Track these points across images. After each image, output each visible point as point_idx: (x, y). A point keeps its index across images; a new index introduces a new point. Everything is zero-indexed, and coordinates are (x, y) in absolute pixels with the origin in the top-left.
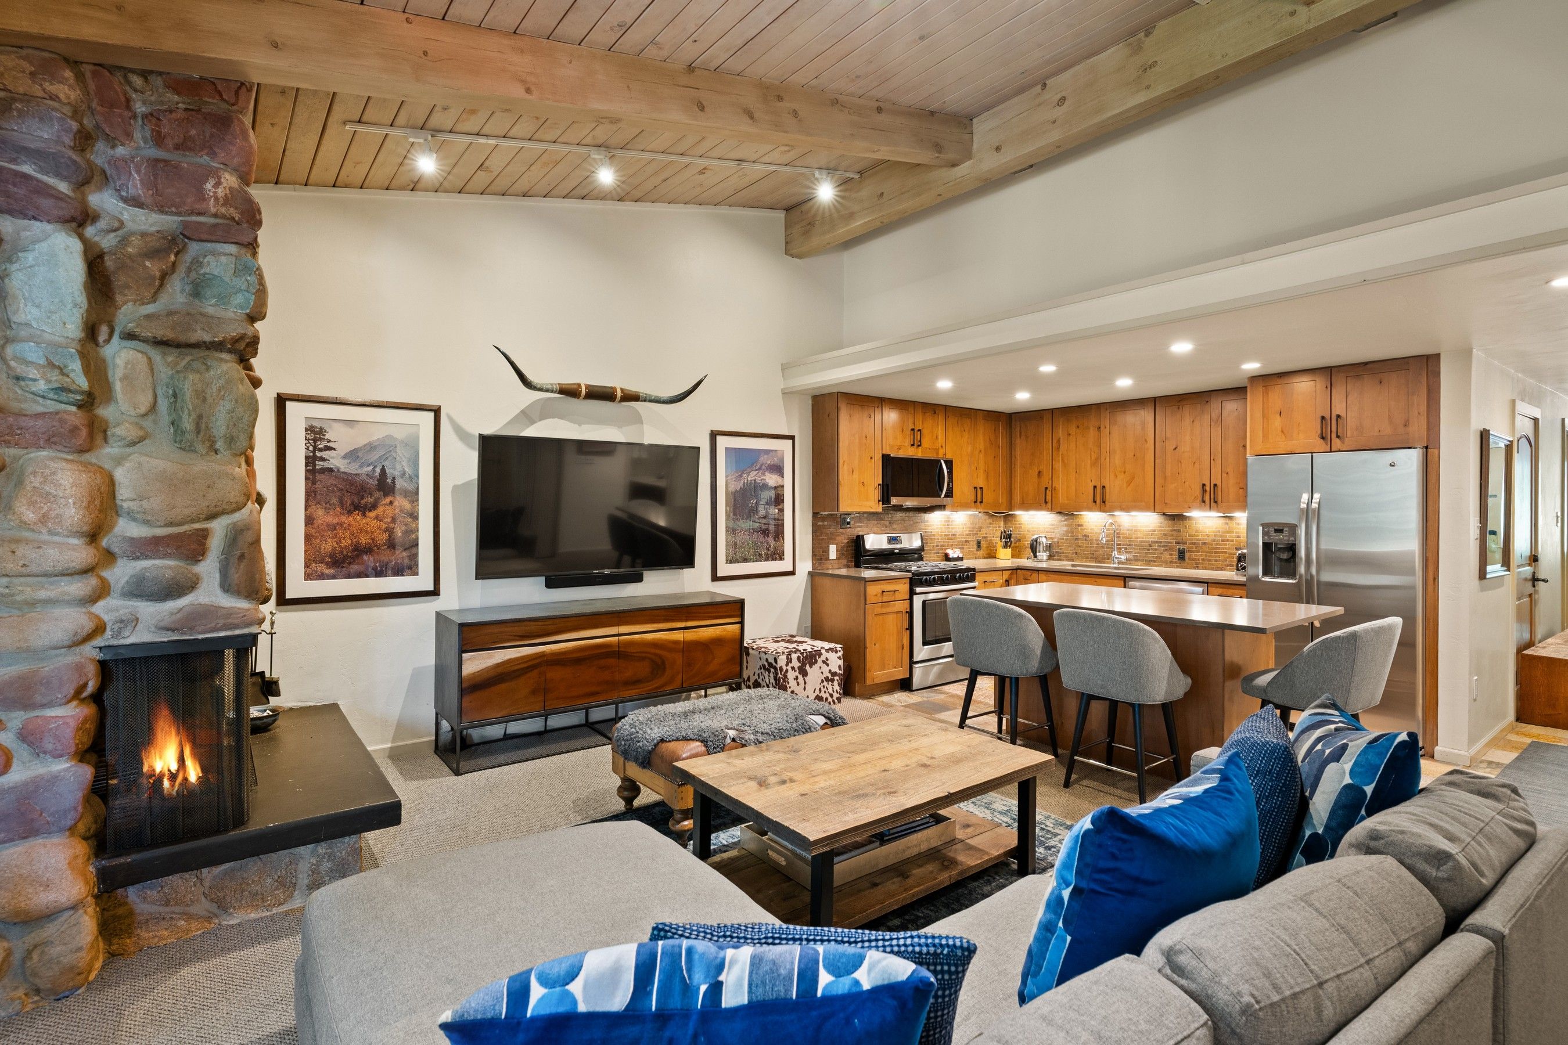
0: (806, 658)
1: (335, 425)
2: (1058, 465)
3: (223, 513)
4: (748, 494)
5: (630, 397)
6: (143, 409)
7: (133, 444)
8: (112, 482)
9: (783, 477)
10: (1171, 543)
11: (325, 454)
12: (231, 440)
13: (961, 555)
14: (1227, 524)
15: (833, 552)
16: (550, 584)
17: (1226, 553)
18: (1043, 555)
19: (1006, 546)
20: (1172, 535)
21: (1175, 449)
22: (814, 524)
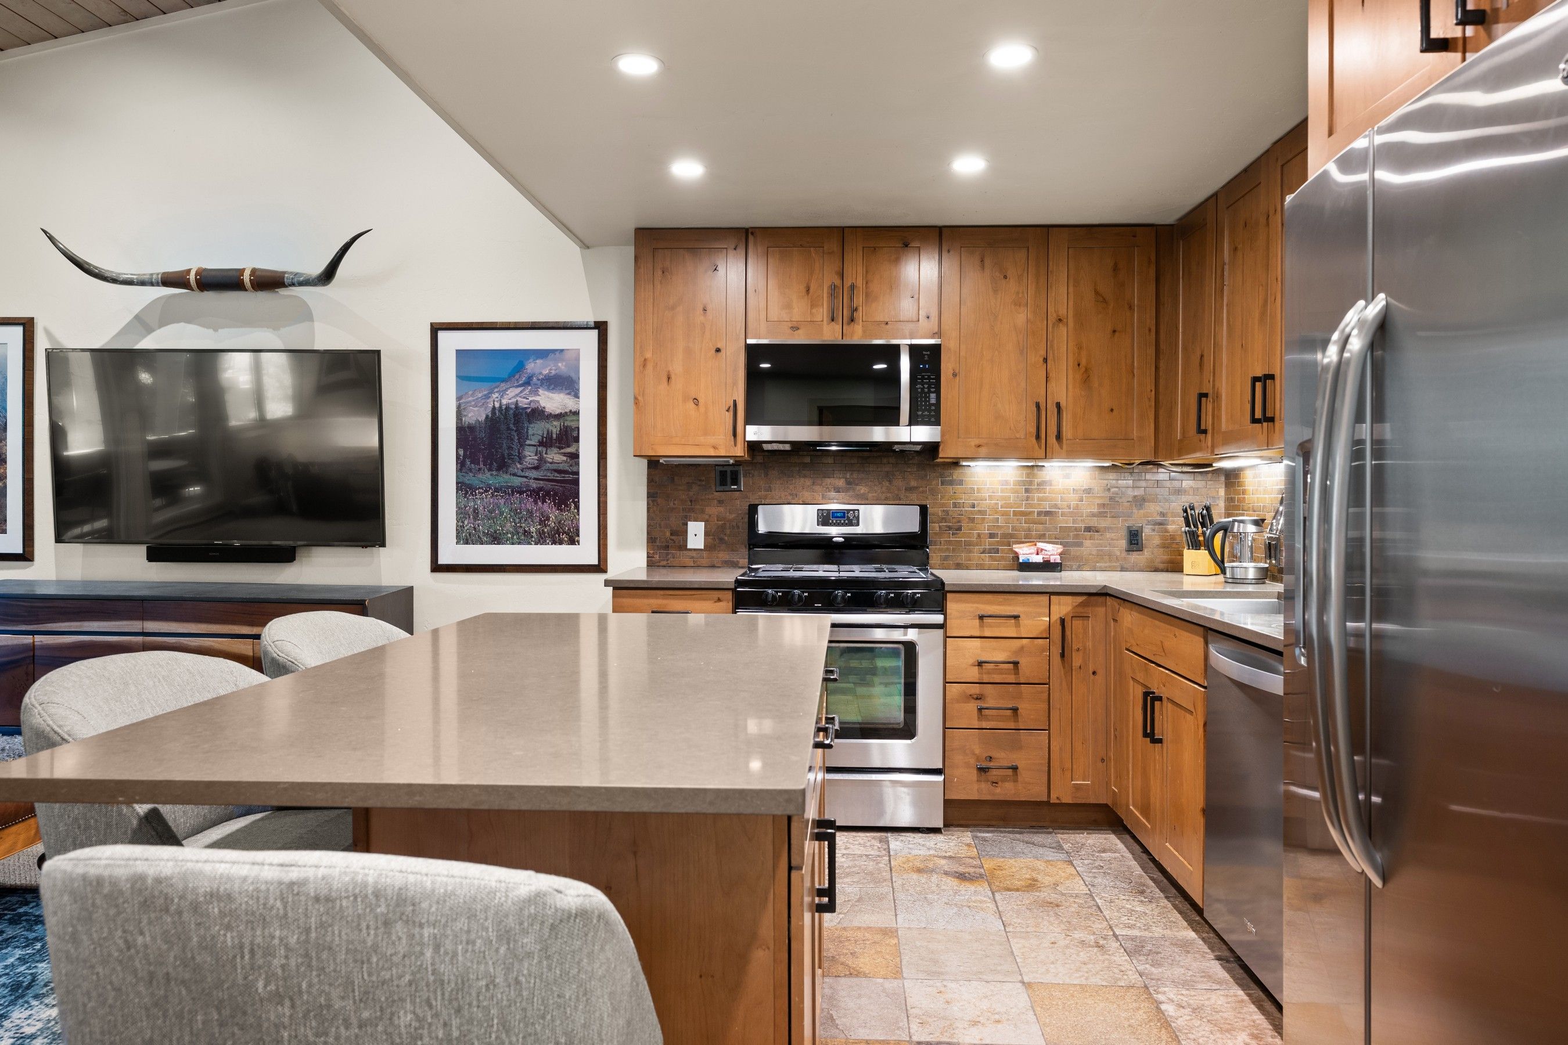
2: (1222, 332)
4: (503, 427)
5: (264, 282)
9: (577, 396)
13: (1055, 558)
15: (696, 535)
16: (154, 555)
18: (1247, 567)
22: (651, 481)
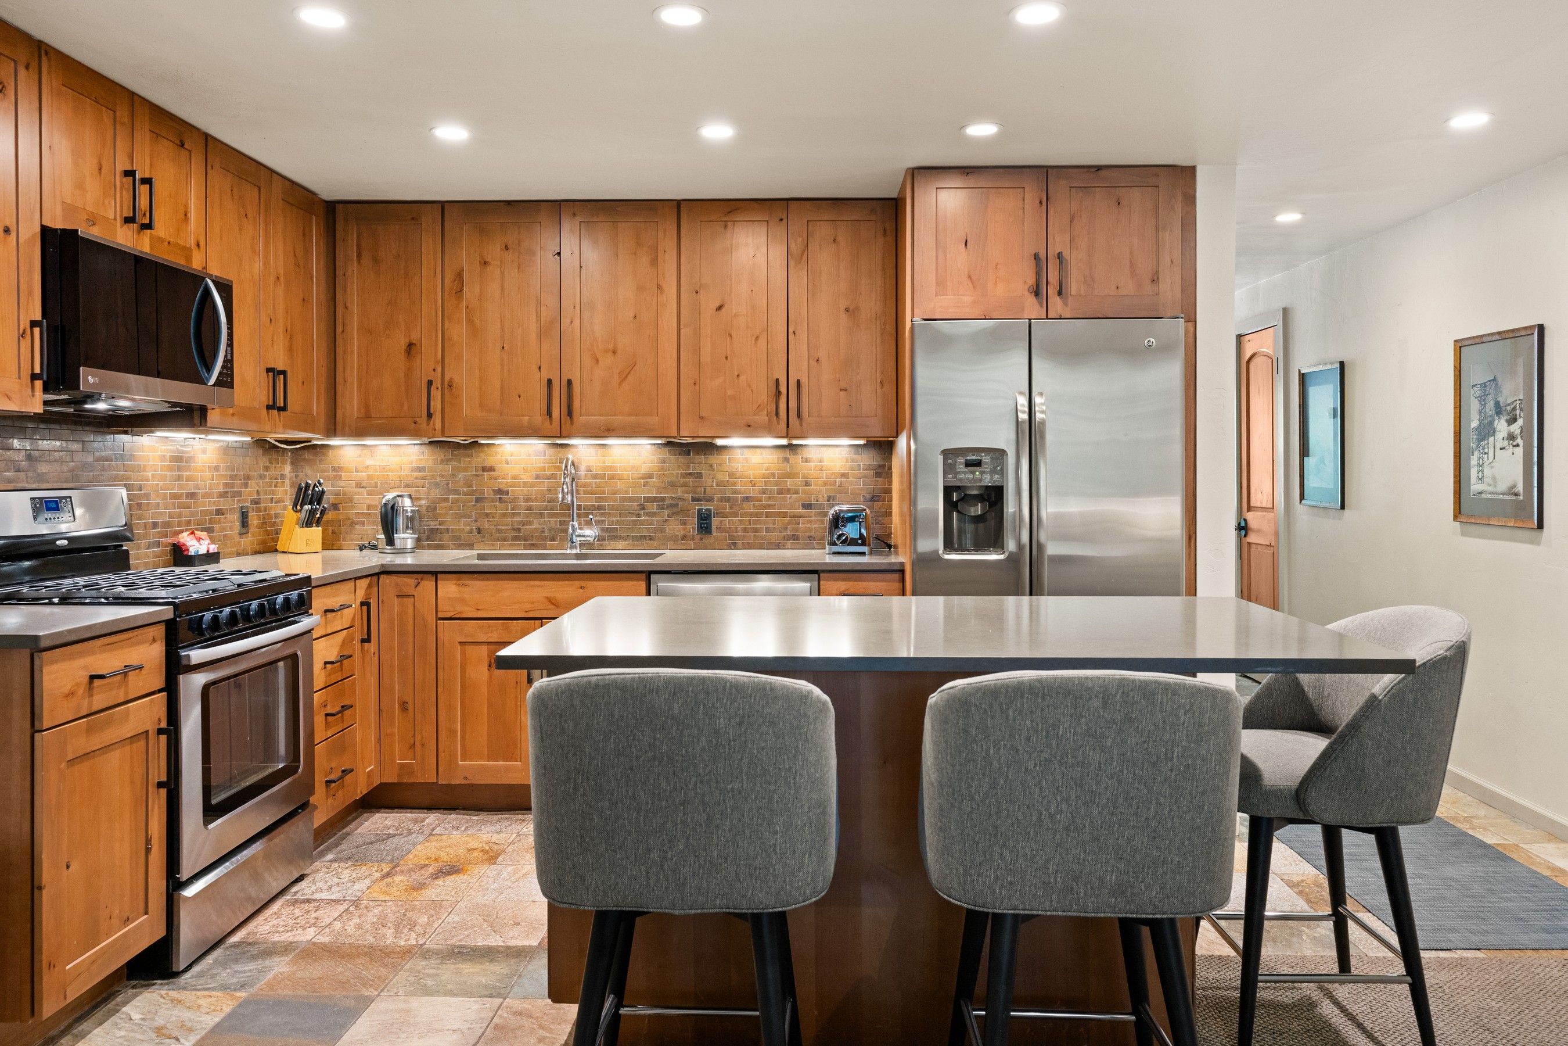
2: (459, 331)
10: (684, 500)
13: (213, 548)
14: (787, 460)
17: (785, 515)
19: (310, 521)
20: (685, 485)
21: (720, 308)
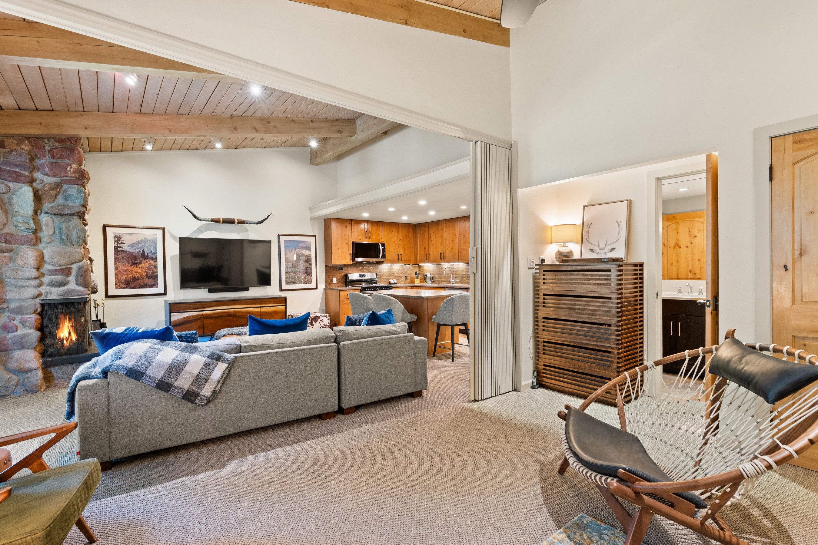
0: (313, 319)
1: (125, 235)
2: (431, 245)
3: (76, 262)
5: (240, 222)
6: (51, 233)
7: (48, 243)
8: (43, 254)
9: (311, 251)
11: (121, 245)
12: (77, 242)
13: (396, 282)
15: (335, 280)
16: (210, 291)
18: (429, 282)
19: (417, 278)
22: (326, 269)
